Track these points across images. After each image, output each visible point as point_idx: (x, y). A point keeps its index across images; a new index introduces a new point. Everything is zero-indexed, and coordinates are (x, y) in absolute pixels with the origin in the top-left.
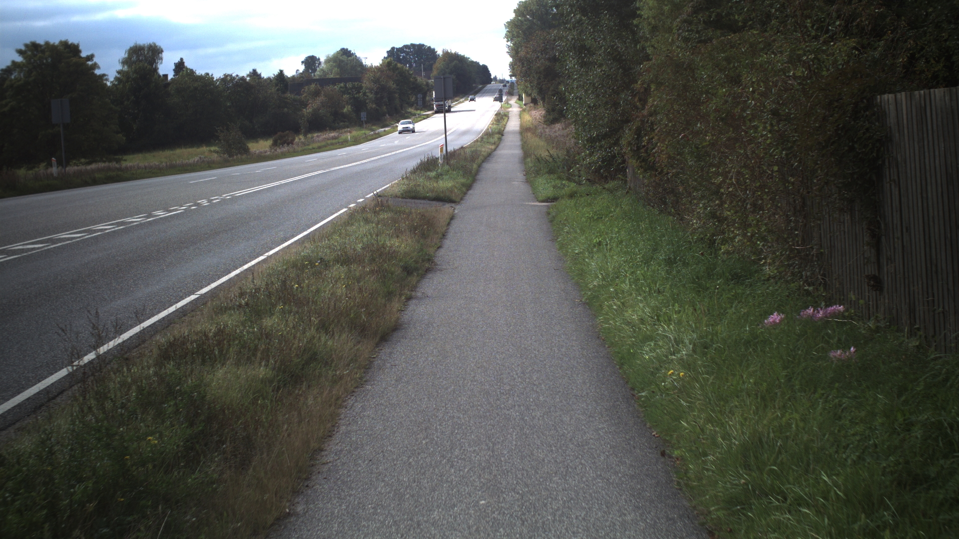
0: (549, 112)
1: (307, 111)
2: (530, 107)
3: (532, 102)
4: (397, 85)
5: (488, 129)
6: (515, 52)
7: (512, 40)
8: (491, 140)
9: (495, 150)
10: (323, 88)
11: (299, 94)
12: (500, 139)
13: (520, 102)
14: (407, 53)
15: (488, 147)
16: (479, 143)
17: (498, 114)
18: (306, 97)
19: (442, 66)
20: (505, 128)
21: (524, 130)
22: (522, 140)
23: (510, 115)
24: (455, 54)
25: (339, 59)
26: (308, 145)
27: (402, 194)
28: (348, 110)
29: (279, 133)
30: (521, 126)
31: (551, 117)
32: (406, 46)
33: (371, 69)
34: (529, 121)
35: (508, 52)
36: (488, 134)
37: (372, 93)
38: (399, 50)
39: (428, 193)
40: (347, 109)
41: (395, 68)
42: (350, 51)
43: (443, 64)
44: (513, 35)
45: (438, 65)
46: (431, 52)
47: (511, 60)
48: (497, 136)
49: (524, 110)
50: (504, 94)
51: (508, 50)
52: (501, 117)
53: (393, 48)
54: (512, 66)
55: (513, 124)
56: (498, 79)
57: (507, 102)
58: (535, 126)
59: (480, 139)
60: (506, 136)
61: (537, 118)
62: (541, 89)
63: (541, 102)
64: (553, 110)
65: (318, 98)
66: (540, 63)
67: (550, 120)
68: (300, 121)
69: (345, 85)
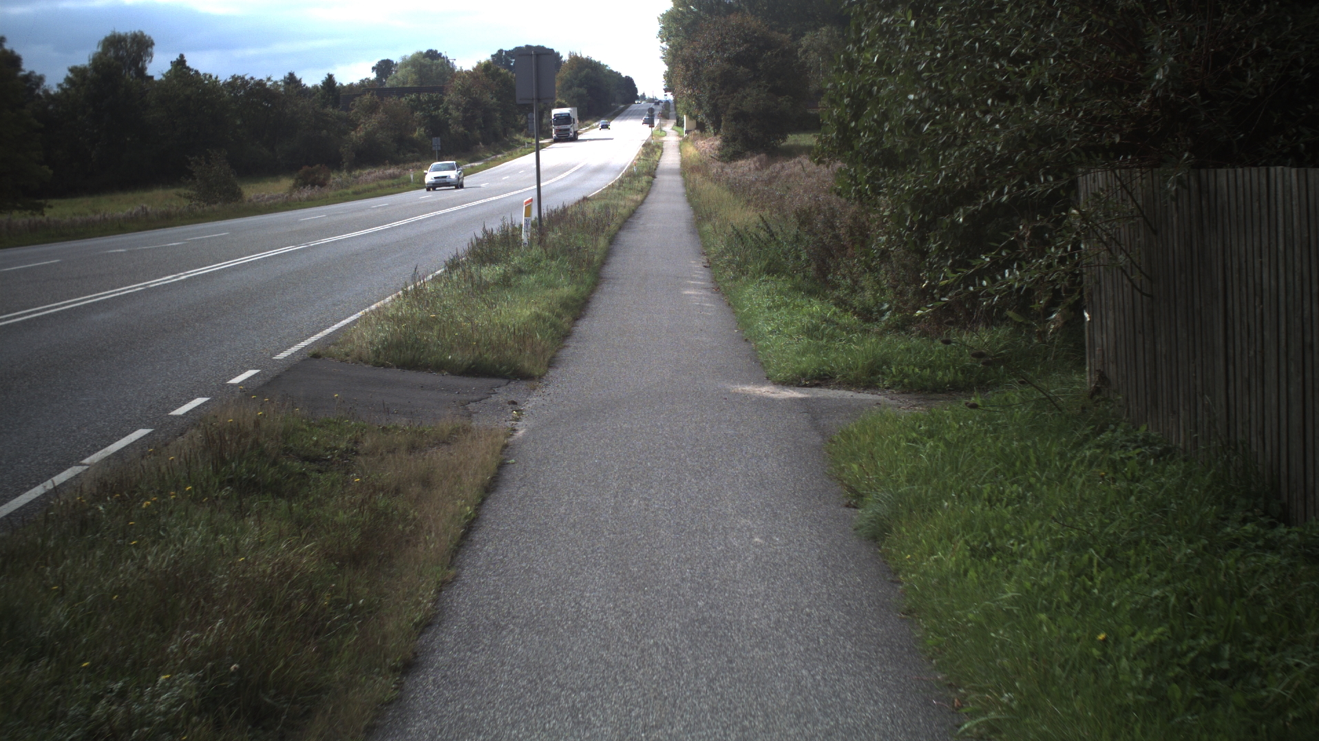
0: (726, 141)
1: (357, 135)
2: (695, 135)
3: (696, 128)
4: (499, 99)
5: (631, 167)
6: (673, 58)
7: (668, 40)
8: (636, 184)
9: (642, 202)
10: (383, 100)
11: (346, 108)
12: (650, 183)
13: (679, 129)
15: (631, 197)
16: (615, 190)
17: (647, 145)
18: (356, 113)
19: (568, 76)
20: (657, 166)
21: (688, 169)
22: (685, 186)
23: (664, 147)
24: (587, 59)
25: (421, 63)
26: (347, 187)
28: (420, 135)
29: (305, 168)
30: (683, 163)
31: (731, 150)
32: (518, 49)
33: (460, 74)
34: (695, 156)
35: (661, 57)
36: (631, 176)
37: (458, 110)
38: (508, 53)
40: (418, 133)
41: (496, 74)
42: (440, 54)
43: (569, 74)
44: (670, 32)
45: (563, 73)
47: (666, 68)
48: (645, 178)
49: (685, 140)
50: (656, 117)
51: (662, 55)
52: (652, 149)
53: (501, 51)
54: (669, 77)
55: (670, 159)
56: (647, 97)
57: (660, 126)
58: (706, 164)
59: (617, 184)
60: (659, 177)
61: (707, 151)
62: (715, 106)
63: (711, 128)
64: (734, 139)
65: (374, 115)
66: (715, 66)
67: (730, 154)
68: (341, 150)
69: (418, 98)
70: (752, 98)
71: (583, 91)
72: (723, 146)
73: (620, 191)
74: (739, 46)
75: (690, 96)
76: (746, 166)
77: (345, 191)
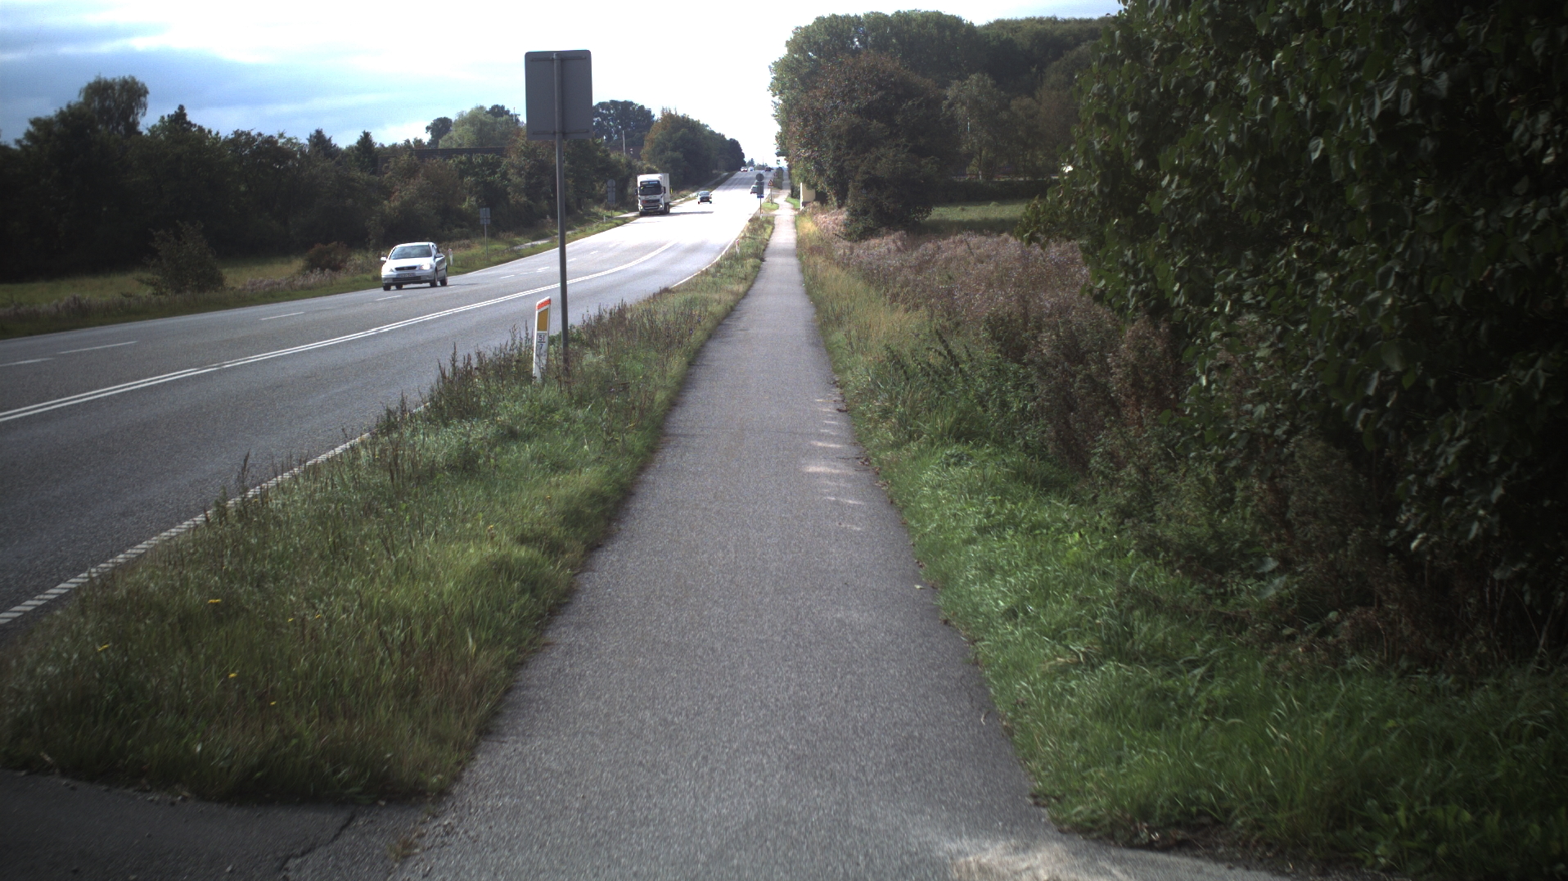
0: (854, 213)
1: (391, 205)
2: (814, 207)
3: (816, 199)
4: (569, 162)
5: (733, 247)
6: (787, 115)
7: (781, 93)
8: (739, 270)
9: (745, 294)
12: (757, 269)
13: (794, 201)
14: (604, 117)
15: (730, 287)
17: (754, 220)
19: (660, 137)
20: (766, 246)
21: (806, 249)
22: (802, 271)
23: (775, 222)
24: (683, 117)
29: (318, 247)
30: (800, 242)
31: (861, 226)
34: (814, 233)
36: (733, 258)
37: (521, 176)
40: (469, 203)
43: (661, 134)
44: (784, 85)
45: (654, 135)
46: (644, 114)
48: (751, 262)
49: (802, 213)
50: (765, 186)
51: (774, 113)
52: (760, 225)
54: (782, 139)
55: (784, 236)
56: (756, 163)
57: (771, 197)
58: (829, 244)
59: (713, 270)
61: (830, 227)
62: (841, 170)
63: (834, 199)
64: (865, 212)
65: (412, 181)
66: (839, 121)
67: (859, 232)
68: (368, 223)
69: (470, 160)
70: (887, 160)
71: (678, 155)
72: (851, 221)
73: (717, 279)
74: (872, 94)
75: (807, 159)
76: (884, 247)
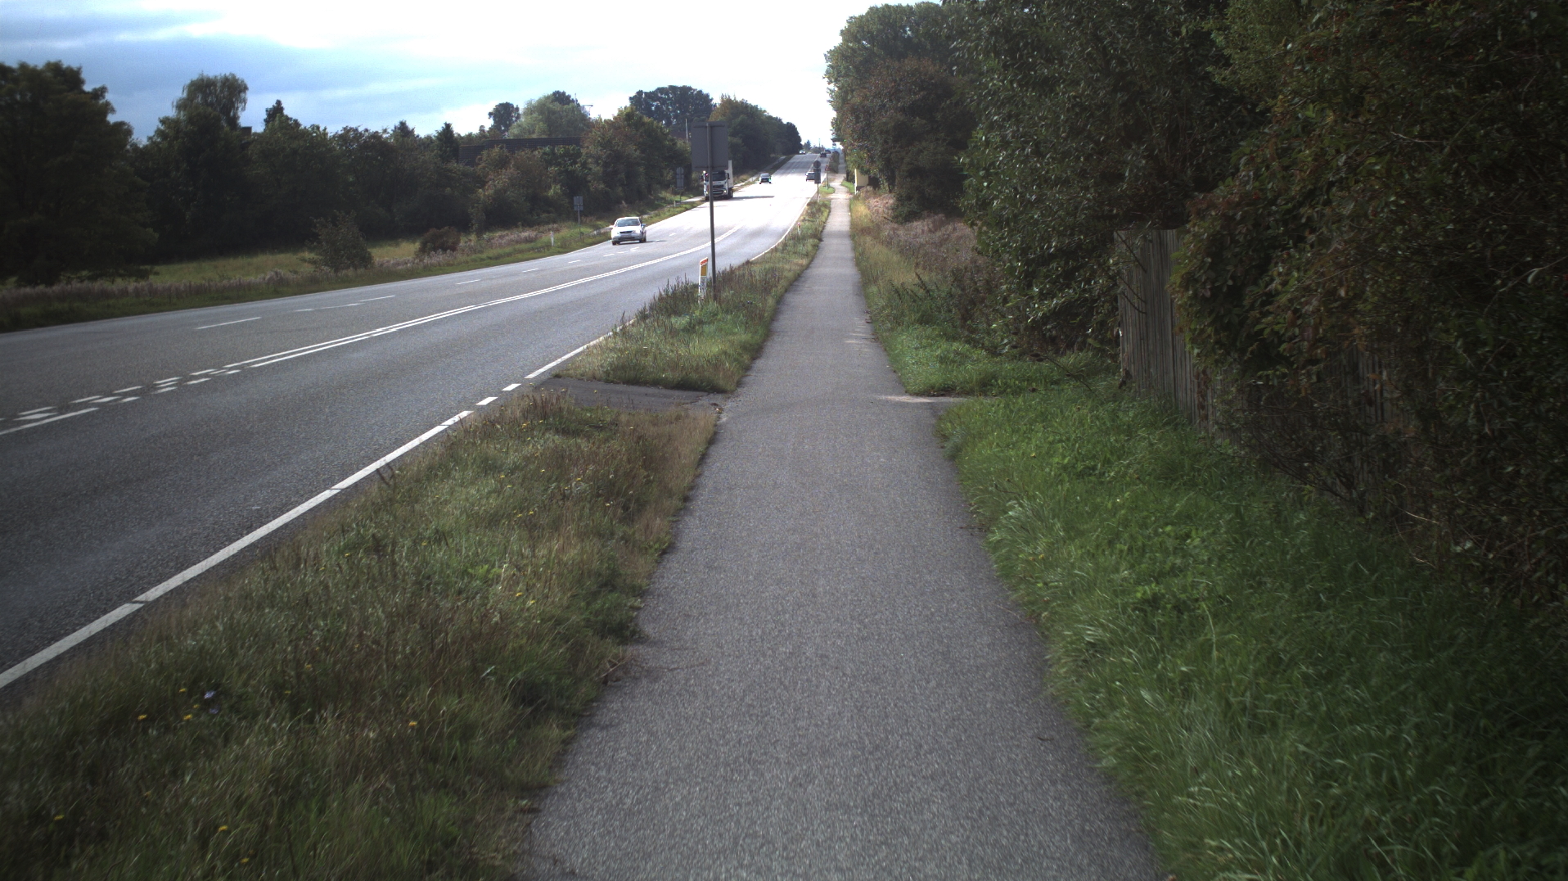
0: (901, 200)
1: (485, 193)
2: (867, 192)
3: (869, 184)
4: (643, 152)
5: (794, 229)
6: (841, 102)
7: (836, 81)
8: (801, 248)
9: (808, 267)
10: (514, 153)
11: (472, 163)
12: (816, 247)
13: (849, 184)
14: (663, 102)
15: (795, 261)
16: (779, 254)
17: (812, 204)
18: (484, 168)
19: (719, 121)
20: (824, 228)
21: (858, 231)
22: (854, 249)
23: (832, 206)
24: (742, 103)
25: (548, 108)
26: (481, 252)
27: (607, 373)
28: (556, 193)
29: (433, 231)
30: (853, 224)
31: (906, 209)
32: (660, 90)
33: (598, 124)
34: (866, 216)
35: (829, 101)
36: (795, 238)
37: (598, 164)
38: (649, 95)
39: (664, 370)
40: (554, 191)
41: (639, 124)
42: (569, 96)
43: (720, 119)
44: (838, 72)
45: (713, 118)
46: (702, 99)
47: (834, 114)
48: (811, 241)
49: (856, 198)
50: (823, 170)
51: (830, 99)
52: (818, 208)
53: (640, 93)
54: (837, 125)
55: (839, 221)
56: (812, 146)
57: (828, 180)
58: (878, 226)
59: (781, 248)
60: (826, 241)
61: (881, 210)
62: (888, 162)
63: (886, 184)
64: (909, 198)
65: (504, 171)
66: (888, 117)
67: (905, 214)
68: (470, 210)
69: (553, 150)
70: (929, 152)
71: (737, 140)
72: (898, 206)
73: (784, 255)
74: (915, 94)
75: (861, 148)
77: (479, 255)
